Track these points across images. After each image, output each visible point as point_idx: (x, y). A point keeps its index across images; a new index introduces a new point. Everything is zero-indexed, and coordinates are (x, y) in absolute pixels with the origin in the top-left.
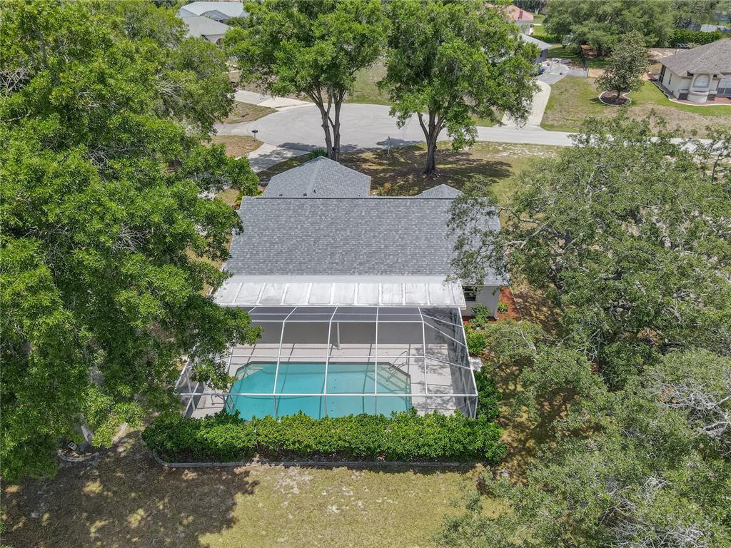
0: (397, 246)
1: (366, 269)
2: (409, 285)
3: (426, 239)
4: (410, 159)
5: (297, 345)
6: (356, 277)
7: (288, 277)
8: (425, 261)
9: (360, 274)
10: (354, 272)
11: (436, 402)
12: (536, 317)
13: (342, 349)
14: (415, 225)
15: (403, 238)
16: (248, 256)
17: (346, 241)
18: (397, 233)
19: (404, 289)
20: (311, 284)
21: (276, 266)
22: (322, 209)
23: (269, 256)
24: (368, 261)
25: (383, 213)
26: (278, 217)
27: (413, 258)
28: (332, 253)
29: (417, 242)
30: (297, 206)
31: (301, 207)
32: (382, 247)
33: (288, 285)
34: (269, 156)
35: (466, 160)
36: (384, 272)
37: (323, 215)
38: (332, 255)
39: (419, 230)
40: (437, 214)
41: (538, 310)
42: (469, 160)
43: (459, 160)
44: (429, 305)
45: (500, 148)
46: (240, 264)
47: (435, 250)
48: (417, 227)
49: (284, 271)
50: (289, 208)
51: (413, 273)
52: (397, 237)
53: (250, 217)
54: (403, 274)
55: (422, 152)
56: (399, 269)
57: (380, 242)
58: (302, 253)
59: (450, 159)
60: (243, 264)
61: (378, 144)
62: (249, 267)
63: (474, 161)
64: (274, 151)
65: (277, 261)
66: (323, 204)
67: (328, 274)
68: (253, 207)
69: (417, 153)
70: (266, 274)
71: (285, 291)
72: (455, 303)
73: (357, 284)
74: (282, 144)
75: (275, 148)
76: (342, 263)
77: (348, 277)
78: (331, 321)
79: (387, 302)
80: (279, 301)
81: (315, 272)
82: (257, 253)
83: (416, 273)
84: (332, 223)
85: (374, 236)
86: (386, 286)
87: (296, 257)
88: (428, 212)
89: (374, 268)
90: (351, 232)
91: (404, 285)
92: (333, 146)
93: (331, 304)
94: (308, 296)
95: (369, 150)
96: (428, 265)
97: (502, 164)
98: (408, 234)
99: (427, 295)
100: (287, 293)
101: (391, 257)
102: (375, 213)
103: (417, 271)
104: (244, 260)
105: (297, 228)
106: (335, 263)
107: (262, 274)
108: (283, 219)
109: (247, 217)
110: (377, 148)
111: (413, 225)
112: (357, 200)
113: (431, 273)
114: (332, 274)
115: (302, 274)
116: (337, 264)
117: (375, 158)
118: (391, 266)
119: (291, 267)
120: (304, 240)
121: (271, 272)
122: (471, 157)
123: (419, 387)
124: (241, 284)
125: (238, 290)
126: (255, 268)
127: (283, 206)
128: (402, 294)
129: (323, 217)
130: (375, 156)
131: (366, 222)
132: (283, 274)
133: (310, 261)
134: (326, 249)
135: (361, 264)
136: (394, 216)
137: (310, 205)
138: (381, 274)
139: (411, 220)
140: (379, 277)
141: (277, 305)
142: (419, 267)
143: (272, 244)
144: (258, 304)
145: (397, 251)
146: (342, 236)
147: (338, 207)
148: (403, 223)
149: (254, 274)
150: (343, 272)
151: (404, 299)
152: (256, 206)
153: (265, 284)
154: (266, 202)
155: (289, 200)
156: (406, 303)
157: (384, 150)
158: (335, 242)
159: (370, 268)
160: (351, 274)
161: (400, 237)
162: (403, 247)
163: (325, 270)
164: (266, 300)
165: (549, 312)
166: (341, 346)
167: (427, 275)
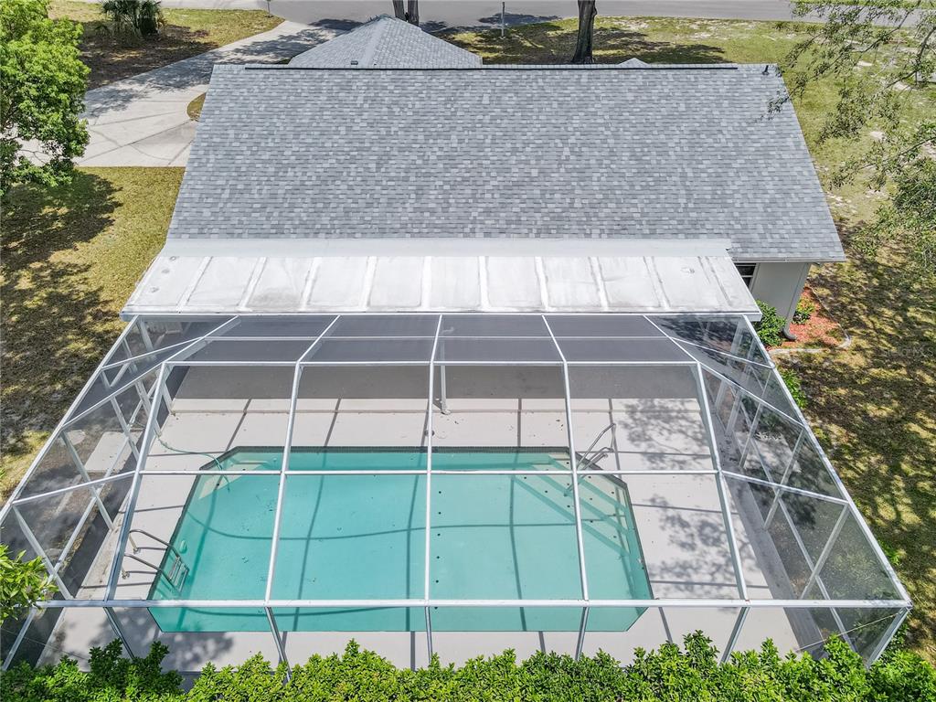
0: (567, 171)
1: (502, 224)
2: (607, 261)
3: (633, 156)
4: (540, 42)
5: (346, 404)
6: (479, 242)
7: (320, 242)
8: (635, 205)
9: (487, 235)
10: (473, 231)
11: (708, 558)
12: (874, 329)
13: (452, 412)
14: (606, 126)
15: (580, 155)
16: (226, 195)
17: (450, 160)
18: (565, 144)
19: (596, 269)
20: (373, 258)
21: (291, 219)
22: (391, 92)
23: (274, 196)
24: (503, 205)
25: (530, 100)
26: (294, 108)
27: (606, 197)
28: (420, 188)
29: (613, 162)
30: (338, 84)
31: (346, 88)
32: (535, 173)
33: (317, 261)
34: (294, 38)
35: (639, 43)
36: (544, 232)
37: (396, 103)
38: (420, 192)
39: (616, 136)
40: (650, 101)
41: (871, 312)
42: (645, 43)
43: (627, 44)
44: (667, 308)
45: (694, 27)
46: (207, 213)
47: (657, 181)
48: (607, 128)
49: (310, 230)
50: (319, 91)
51: (612, 234)
52: (566, 151)
53: (230, 109)
54: (588, 236)
55: (559, 32)
56: (579, 223)
57: (527, 162)
58: (350, 188)
59: (611, 42)
60: (214, 213)
61: (482, 20)
62: (228, 219)
63: (655, 45)
64: (302, 32)
65: (292, 207)
66: (393, 80)
67: (413, 235)
68: (238, 87)
69: (551, 33)
70: (267, 236)
71: (312, 276)
72: (730, 304)
73: (482, 259)
74: (317, 21)
75: (304, 27)
76: (445, 210)
77: (460, 242)
78: (432, 363)
79: (563, 303)
80: (295, 301)
81: (382, 232)
82: (248, 189)
83: (617, 232)
84: (416, 122)
85: (514, 151)
86: (554, 262)
87: (336, 197)
88: (630, 96)
89: (519, 222)
90: (461, 141)
91: (594, 259)
92: (406, 10)
93: (425, 307)
94: (368, 289)
95: (468, 29)
96: (643, 214)
97: (706, 48)
98: (591, 145)
99: (657, 284)
100: (315, 281)
101: (557, 196)
102: (510, 100)
103: (621, 229)
104: (215, 204)
105: (337, 132)
106: (428, 210)
107: (257, 235)
108: (305, 114)
109: (225, 108)
110: (482, 27)
111: (600, 125)
112: (470, 73)
113: (653, 234)
114: (420, 235)
115: (352, 235)
116: (433, 212)
117: (481, 41)
118: (560, 218)
119: (325, 220)
120: (353, 160)
121: (279, 232)
122: (646, 39)
123: (657, 513)
124: (206, 260)
125: (198, 274)
126: (241, 222)
127: (306, 86)
128: (596, 284)
129: (396, 109)
130: (479, 38)
131: (493, 118)
132: (306, 235)
133: (369, 205)
134: (406, 179)
135: (488, 212)
136: (555, 105)
137: (367, 85)
138: (538, 235)
139: (595, 114)
140: (533, 243)
141: (291, 311)
142: (623, 219)
143: (282, 167)
144: (244, 309)
145: (568, 183)
146: (441, 148)
147: (429, 88)
148: (576, 122)
149: (240, 236)
150: (447, 231)
151: (602, 294)
152: (244, 84)
153: (263, 260)
154: (267, 77)
155: (320, 73)
156: (610, 305)
157: (494, 31)
158: (426, 162)
159: (509, 222)
160: (466, 236)
161: (572, 152)
162: (583, 175)
163: (404, 226)
164: (265, 298)
165: (900, 319)
166: (450, 404)
167: (645, 236)
